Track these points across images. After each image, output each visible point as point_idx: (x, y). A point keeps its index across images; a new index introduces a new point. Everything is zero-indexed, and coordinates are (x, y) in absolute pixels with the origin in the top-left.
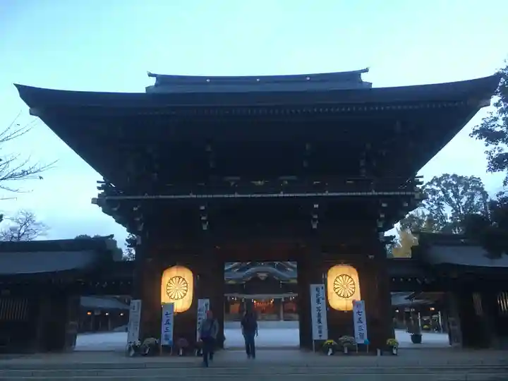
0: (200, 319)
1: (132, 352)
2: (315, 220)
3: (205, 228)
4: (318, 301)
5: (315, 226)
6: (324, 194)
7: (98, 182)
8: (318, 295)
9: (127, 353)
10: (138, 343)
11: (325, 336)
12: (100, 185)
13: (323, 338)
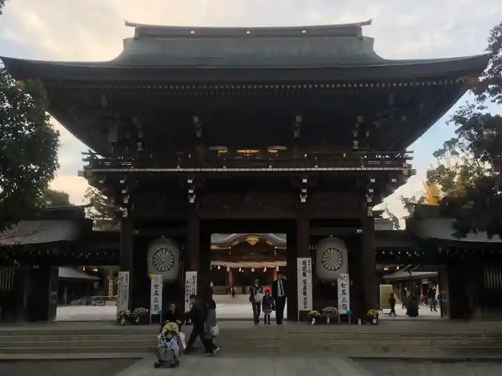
0: (188, 290)
1: (123, 321)
2: (304, 194)
3: (192, 201)
4: (304, 274)
5: (303, 200)
6: (313, 169)
7: (83, 153)
8: (304, 268)
9: (118, 322)
10: (128, 312)
11: (310, 307)
12: (86, 157)
13: (307, 309)
